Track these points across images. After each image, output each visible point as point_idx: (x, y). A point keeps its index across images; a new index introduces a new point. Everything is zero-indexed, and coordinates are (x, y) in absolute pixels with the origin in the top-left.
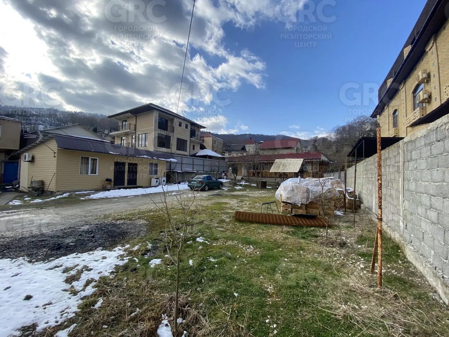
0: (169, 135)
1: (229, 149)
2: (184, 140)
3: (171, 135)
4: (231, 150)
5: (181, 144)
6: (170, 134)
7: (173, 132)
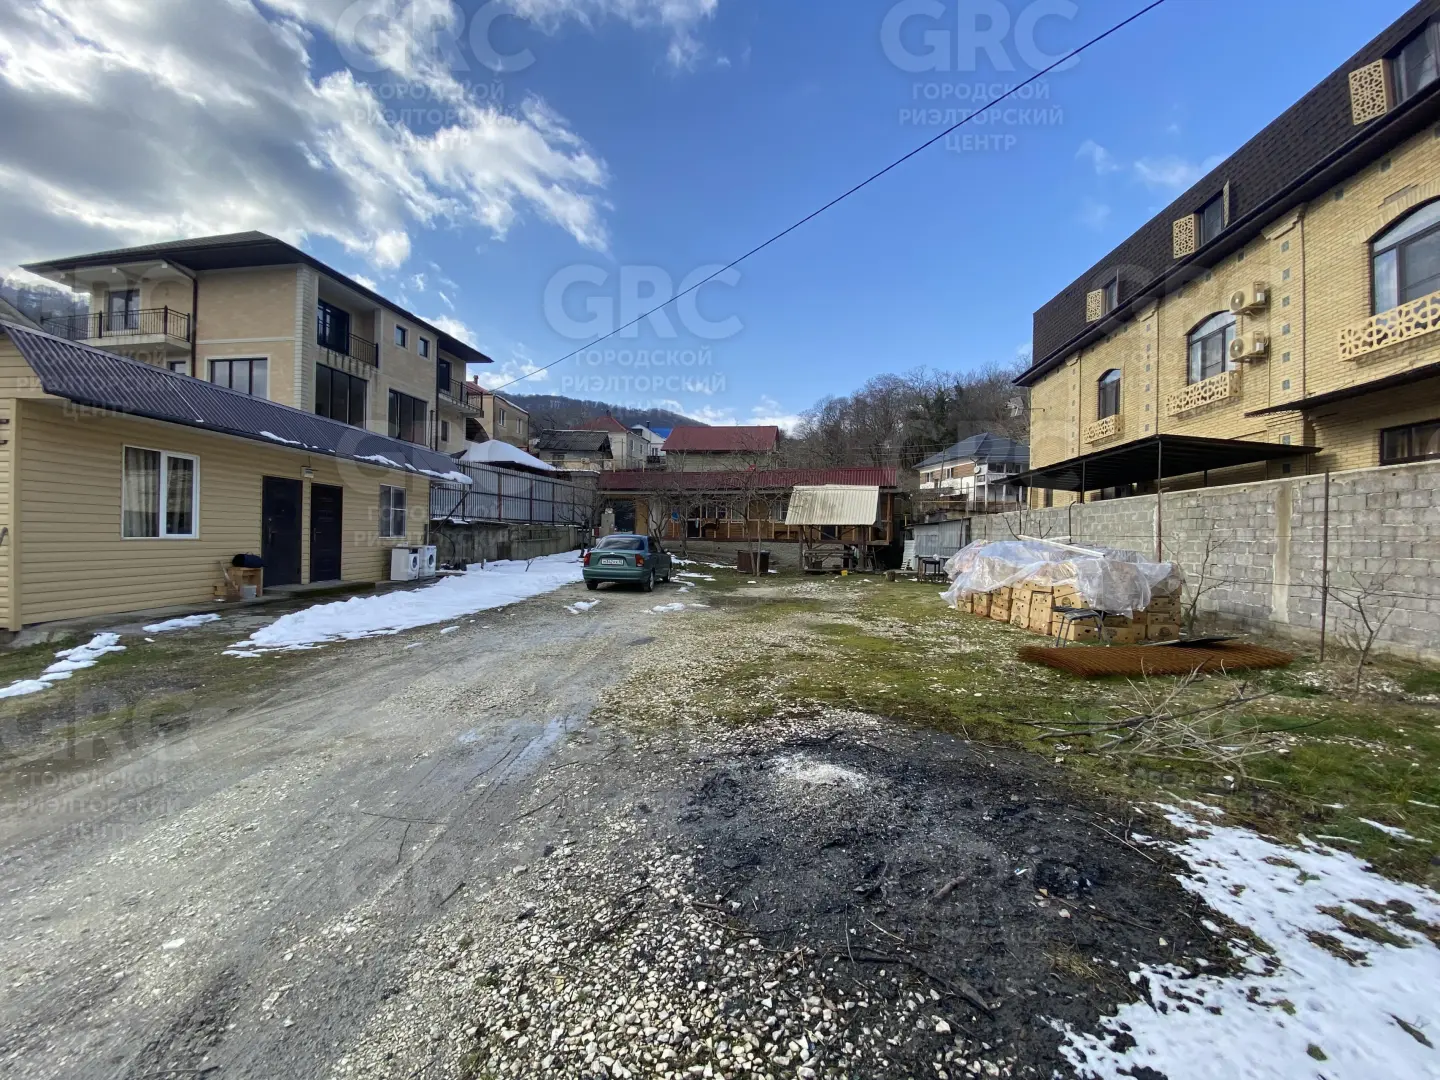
0: (360, 376)
1: (553, 443)
2: (415, 399)
3: (367, 377)
4: (561, 446)
5: (405, 410)
6: (364, 371)
7: (377, 366)
